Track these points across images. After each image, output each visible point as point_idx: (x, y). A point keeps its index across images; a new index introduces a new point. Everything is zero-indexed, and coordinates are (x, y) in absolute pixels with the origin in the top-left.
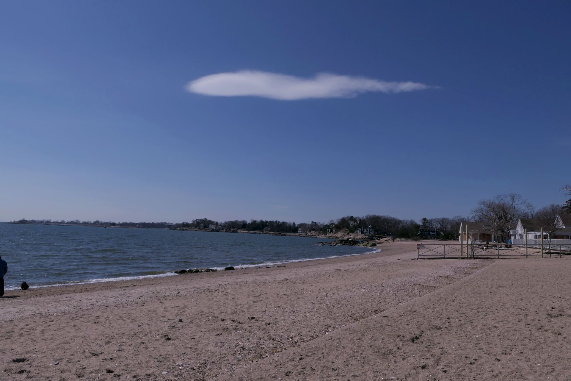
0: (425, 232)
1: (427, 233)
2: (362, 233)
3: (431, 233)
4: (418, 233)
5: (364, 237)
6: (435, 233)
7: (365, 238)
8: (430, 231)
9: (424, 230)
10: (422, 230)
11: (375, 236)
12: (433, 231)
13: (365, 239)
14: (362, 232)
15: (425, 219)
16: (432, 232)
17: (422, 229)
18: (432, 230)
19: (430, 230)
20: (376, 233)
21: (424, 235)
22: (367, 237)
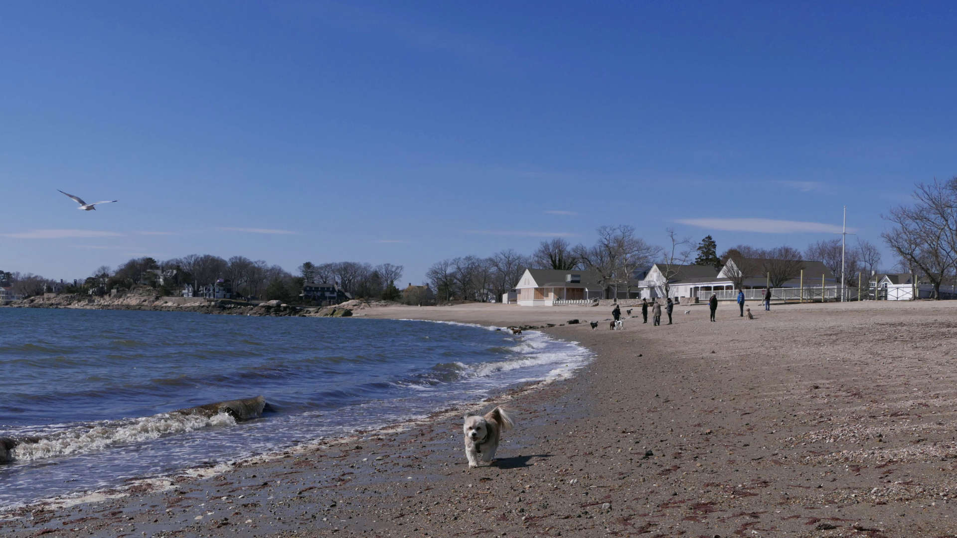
0: (315, 293)
1: (319, 294)
2: (194, 296)
3: (327, 294)
4: (301, 295)
5: (206, 304)
6: (335, 295)
7: (209, 306)
8: (326, 291)
9: (313, 289)
10: (308, 289)
11: (230, 303)
12: (331, 289)
13: (208, 308)
14: (195, 294)
15: (308, 265)
16: (330, 291)
17: (307, 286)
18: (328, 288)
19: (324, 288)
20: (228, 295)
21: (314, 299)
22: (213, 303)
